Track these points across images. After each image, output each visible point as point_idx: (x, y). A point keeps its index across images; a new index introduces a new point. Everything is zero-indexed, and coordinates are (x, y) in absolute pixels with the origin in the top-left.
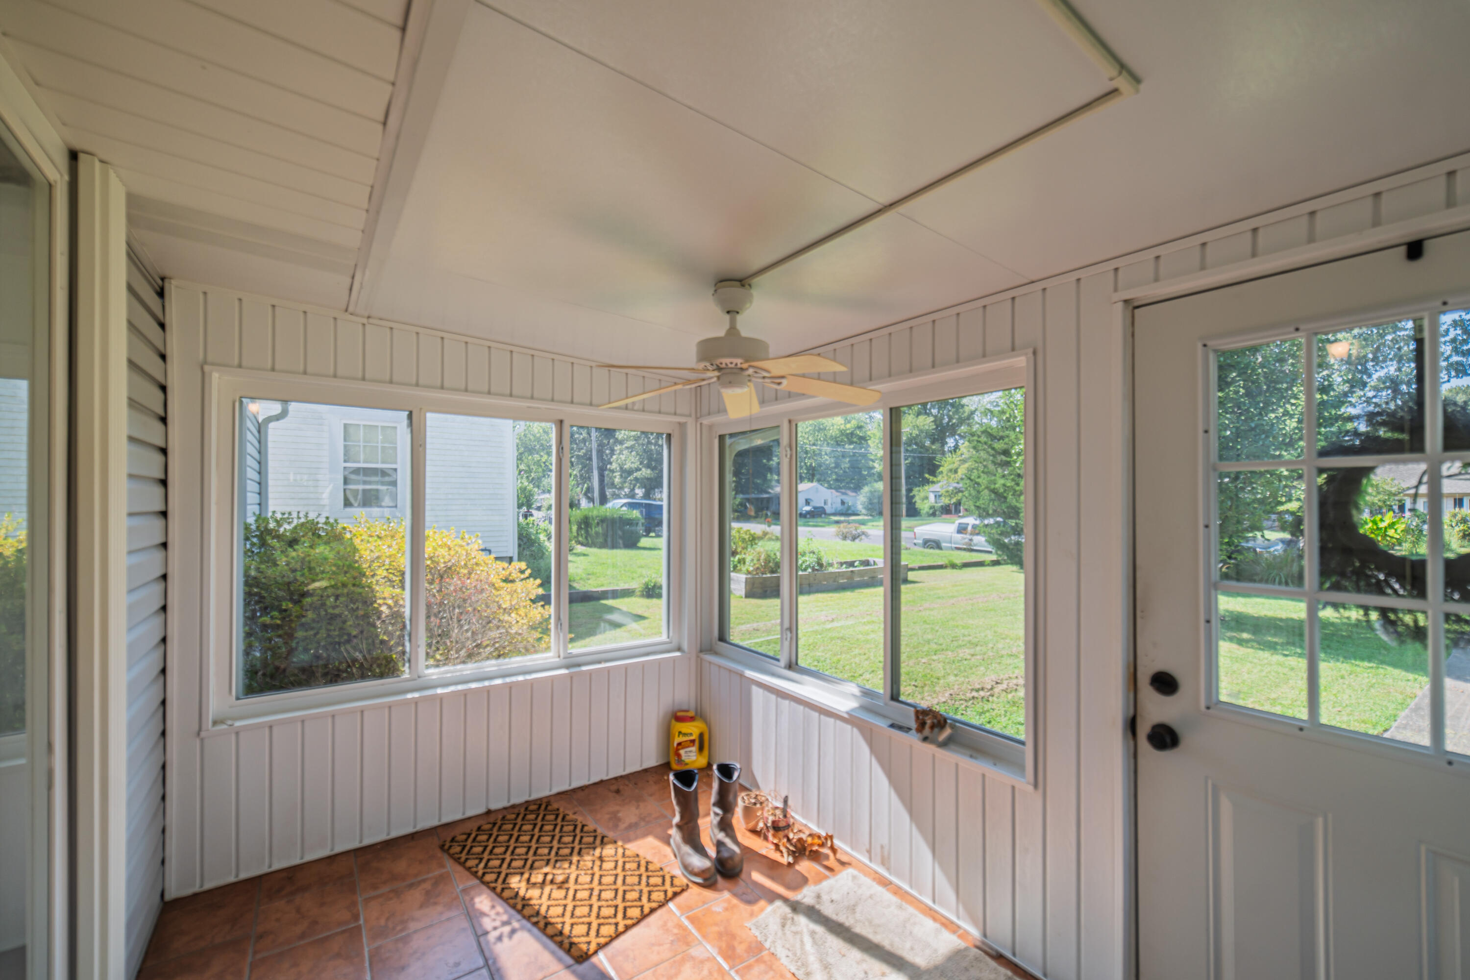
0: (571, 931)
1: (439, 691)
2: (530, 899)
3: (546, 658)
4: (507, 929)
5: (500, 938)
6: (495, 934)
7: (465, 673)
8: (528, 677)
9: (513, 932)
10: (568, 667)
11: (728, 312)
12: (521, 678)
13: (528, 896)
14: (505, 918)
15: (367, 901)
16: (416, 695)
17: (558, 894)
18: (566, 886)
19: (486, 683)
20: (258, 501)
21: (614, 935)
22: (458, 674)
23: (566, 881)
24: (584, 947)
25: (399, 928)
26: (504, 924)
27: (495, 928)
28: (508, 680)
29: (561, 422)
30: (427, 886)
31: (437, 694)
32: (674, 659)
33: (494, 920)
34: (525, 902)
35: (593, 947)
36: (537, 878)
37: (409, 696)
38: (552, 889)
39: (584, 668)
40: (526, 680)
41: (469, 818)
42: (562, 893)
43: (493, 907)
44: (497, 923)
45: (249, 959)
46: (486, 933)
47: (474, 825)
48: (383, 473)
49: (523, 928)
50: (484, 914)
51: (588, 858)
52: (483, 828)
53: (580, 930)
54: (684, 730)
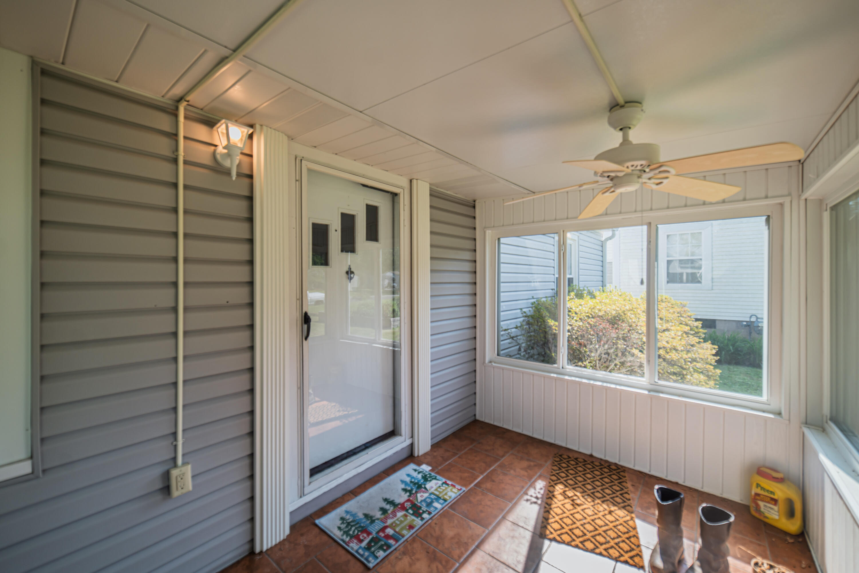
0: (552, 523)
1: (567, 377)
2: (556, 498)
3: (639, 381)
4: (534, 500)
5: (527, 500)
6: (529, 498)
7: (584, 373)
8: (618, 387)
9: (535, 503)
10: (650, 391)
11: (621, 129)
12: (613, 386)
13: (557, 496)
14: (539, 496)
15: (512, 454)
16: (555, 375)
17: (569, 506)
18: (576, 506)
19: (592, 382)
20: (601, 280)
21: (566, 542)
22: (580, 372)
23: (578, 505)
24: (548, 532)
25: (508, 469)
26: (537, 498)
27: (531, 496)
28: (605, 384)
29: (650, 223)
30: (532, 464)
31: (565, 379)
32: (766, 419)
33: (535, 493)
34: (552, 497)
35: (551, 536)
36: (570, 493)
37: (552, 375)
38: (569, 502)
39: (661, 395)
40: (616, 388)
41: (580, 453)
42: (571, 507)
43: (541, 489)
44: (534, 495)
45: (471, 447)
46: (527, 494)
47: (576, 456)
48: (693, 261)
49: (540, 505)
50: (535, 489)
51: (605, 506)
52: (579, 459)
53: (556, 526)
54: (763, 485)
